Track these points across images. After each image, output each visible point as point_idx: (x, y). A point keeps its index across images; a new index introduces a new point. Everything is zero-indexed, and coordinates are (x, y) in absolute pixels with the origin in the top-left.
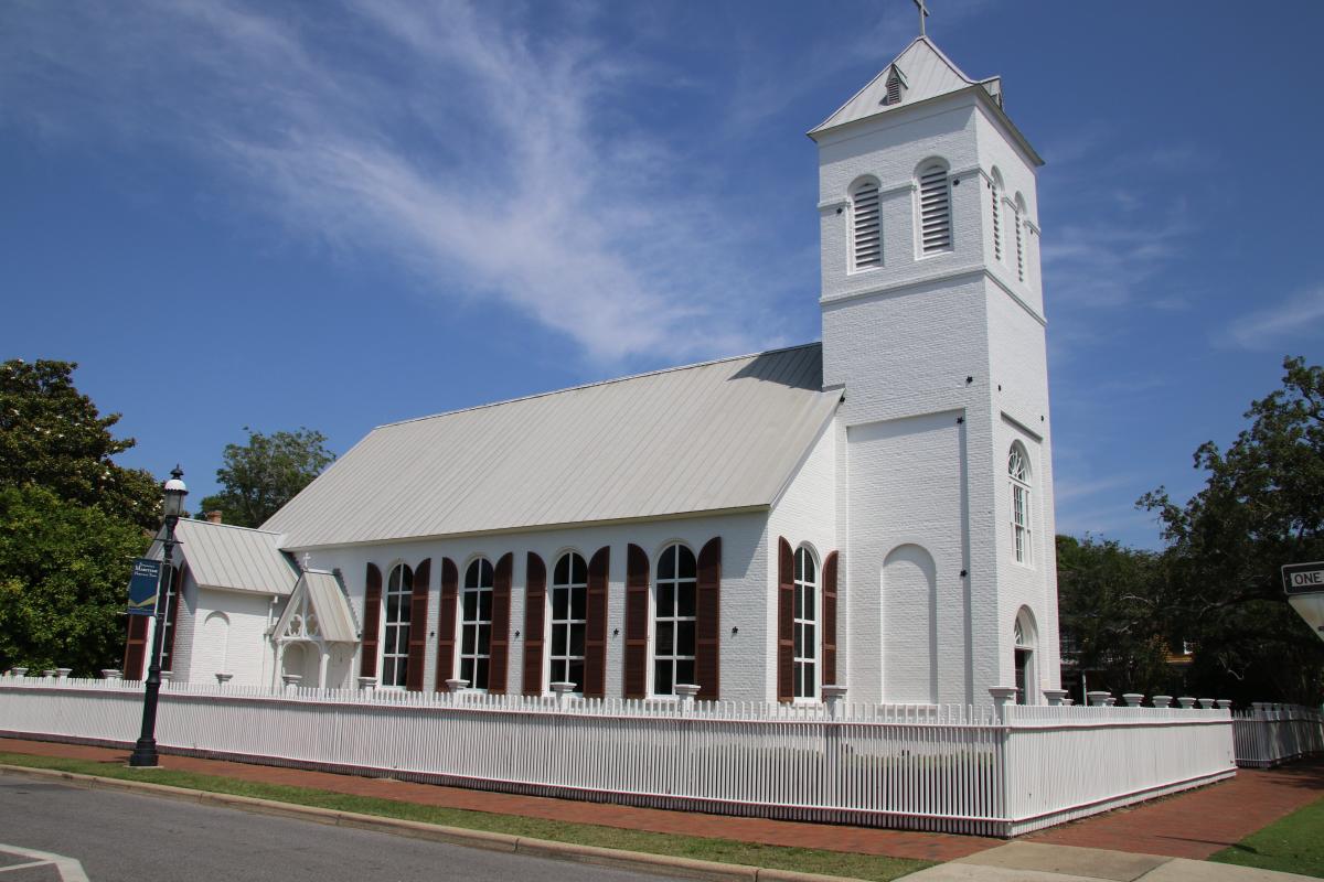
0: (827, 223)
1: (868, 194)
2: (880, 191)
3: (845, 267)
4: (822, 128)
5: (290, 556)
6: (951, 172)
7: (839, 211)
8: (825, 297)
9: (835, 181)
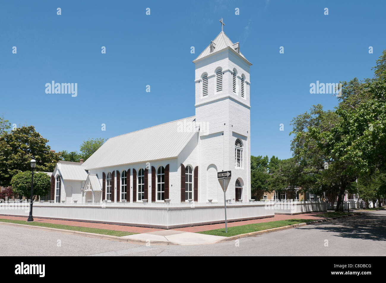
0: (197, 85)
1: (205, 77)
2: (208, 76)
3: (200, 96)
4: (196, 60)
5: (87, 171)
6: (222, 71)
7: (199, 82)
8: (196, 104)
9: (198, 73)
